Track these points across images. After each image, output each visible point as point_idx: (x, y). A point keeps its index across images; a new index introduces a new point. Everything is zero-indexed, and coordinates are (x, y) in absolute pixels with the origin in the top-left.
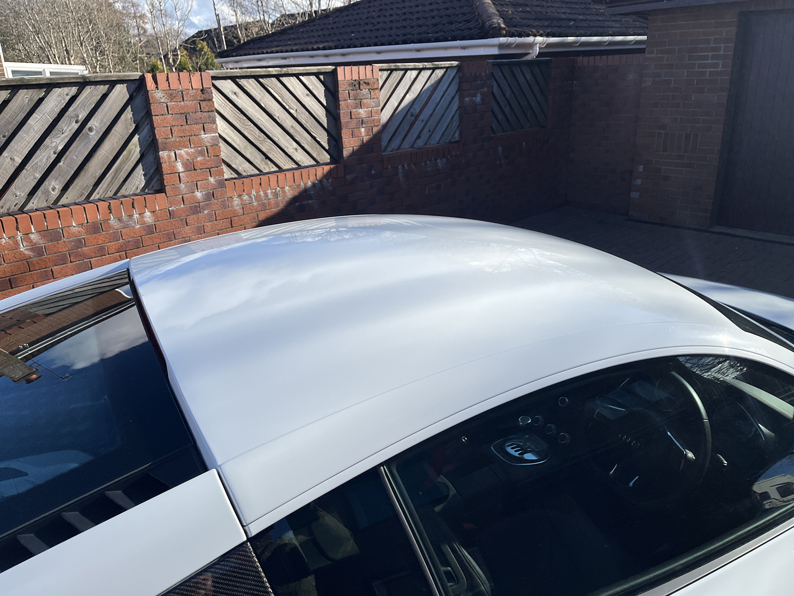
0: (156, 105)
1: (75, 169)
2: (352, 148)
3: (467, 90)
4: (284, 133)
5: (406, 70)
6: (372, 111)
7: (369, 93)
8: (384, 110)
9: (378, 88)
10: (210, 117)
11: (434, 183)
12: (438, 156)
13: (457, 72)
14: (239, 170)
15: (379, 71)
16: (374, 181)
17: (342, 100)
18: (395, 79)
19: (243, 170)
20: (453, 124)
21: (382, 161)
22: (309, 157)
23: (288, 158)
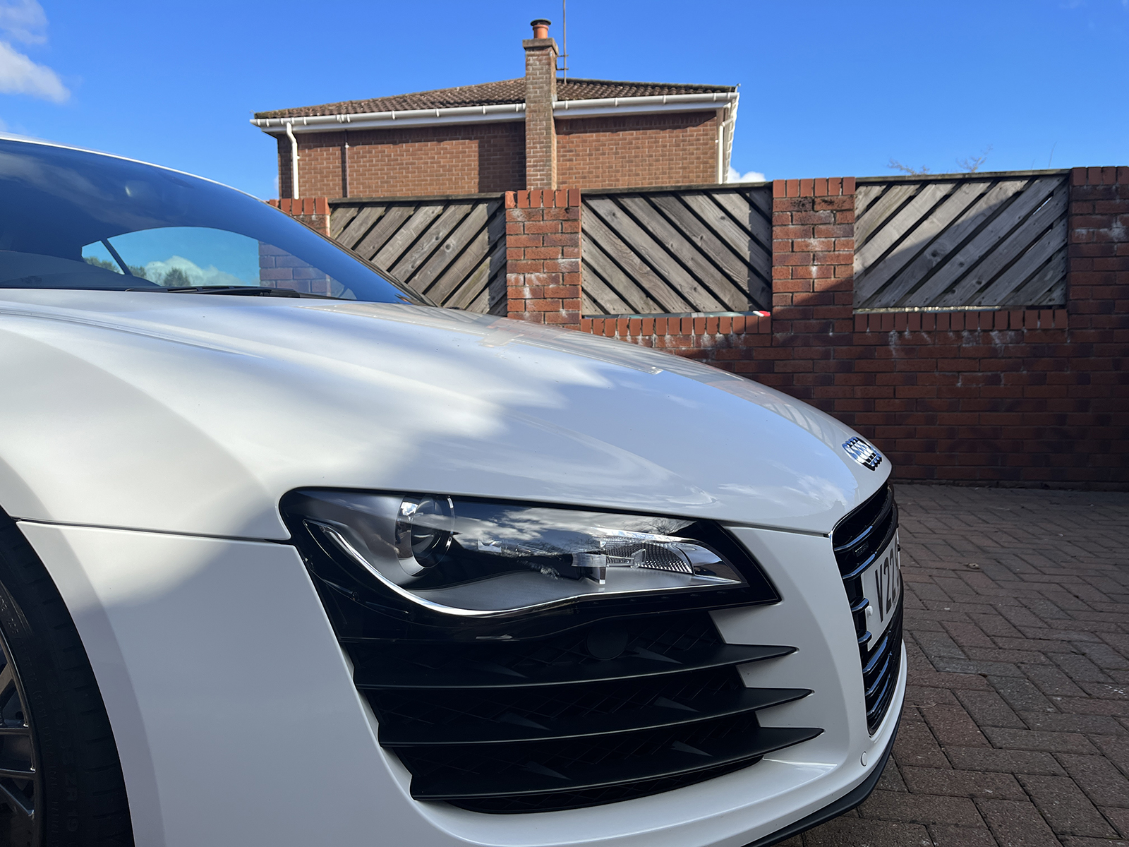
0: (511, 223)
2: (791, 295)
3: (1081, 215)
4: (679, 266)
5: (923, 183)
6: (836, 242)
7: (832, 215)
8: (869, 243)
9: (851, 210)
10: (571, 240)
11: (979, 371)
12: (993, 326)
13: (1062, 185)
14: (605, 307)
15: (859, 184)
16: (832, 348)
17: (778, 225)
18: (896, 198)
19: (612, 307)
20: (1045, 276)
21: (851, 319)
22: (716, 302)
23: (681, 300)
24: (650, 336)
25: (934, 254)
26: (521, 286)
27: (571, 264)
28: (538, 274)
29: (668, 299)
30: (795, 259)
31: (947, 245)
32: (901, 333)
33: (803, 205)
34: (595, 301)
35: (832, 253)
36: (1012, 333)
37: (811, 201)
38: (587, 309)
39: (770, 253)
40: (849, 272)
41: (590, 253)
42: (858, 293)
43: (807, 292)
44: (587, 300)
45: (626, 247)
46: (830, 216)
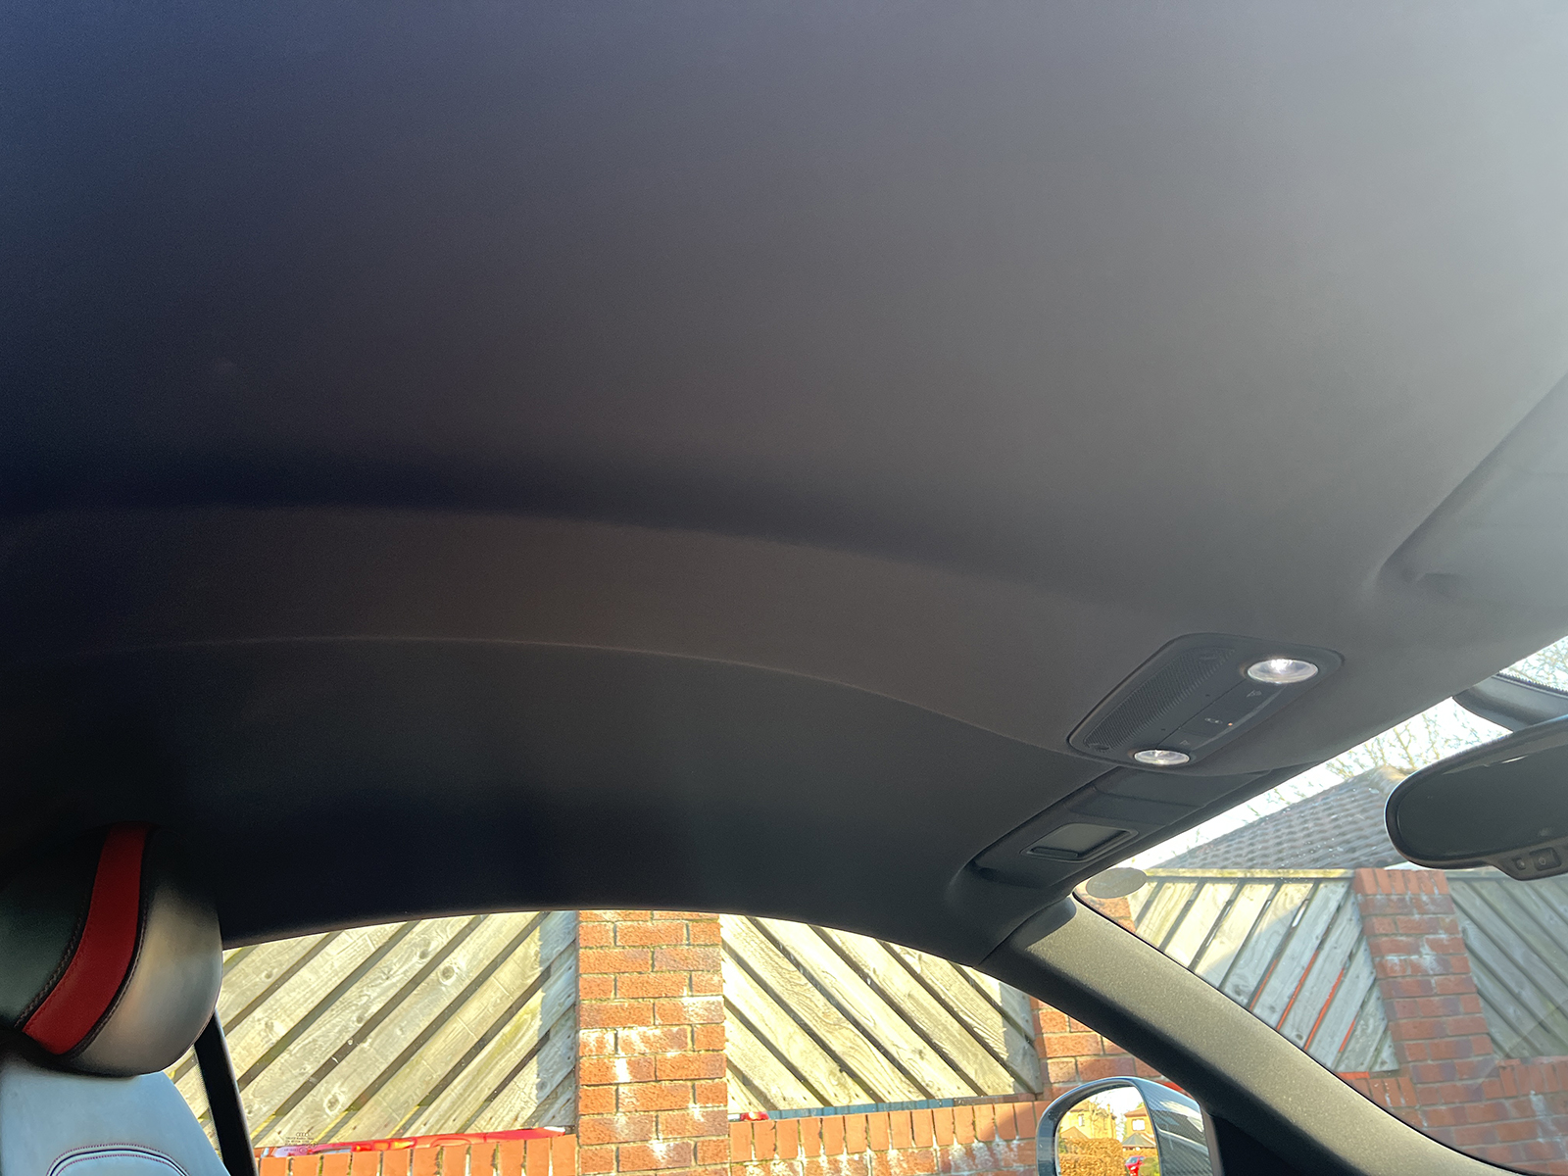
0: (590, 925)
1: (392, 1059)
2: (1073, 1060)
4: (889, 1009)
5: (1199, 881)
9: (1128, 918)
10: (706, 958)
14: (769, 1097)
18: (1172, 903)
19: (780, 1095)
20: (1367, 1026)
22: (958, 1078)
23: (901, 1074)
24: (861, 1154)
25: (1237, 992)
26: (610, 1056)
27: (707, 1008)
28: (644, 1029)
29: (875, 1073)
31: (1249, 977)
43: (1095, 1054)
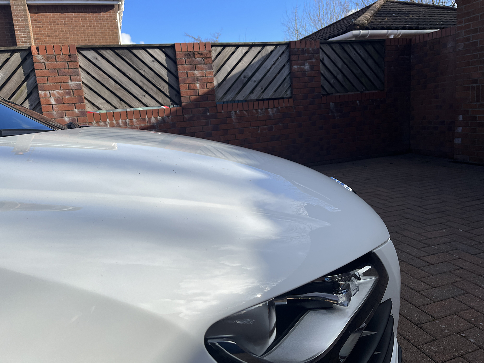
0: (37, 63)
2: (189, 97)
3: (295, 60)
4: (135, 85)
5: (237, 46)
6: (206, 72)
7: (203, 60)
8: (218, 73)
9: (210, 57)
10: (75, 72)
11: (265, 126)
12: (269, 107)
13: (287, 48)
14: (99, 107)
15: (212, 46)
16: (209, 120)
17: (180, 65)
18: (228, 52)
19: (102, 106)
20: (284, 85)
21: (215, 107)
22: (155, 101)
23: (138, 101)
24: (125, 120)
25: (245, 77)
26: (49, 98)
27: (77, 85)
28: (58, 91)
29: (131, 101)
30: (189, 80)
31: (249, 73)
32: (236, 112)
33: (190, 55)
34: (93, 104)
35: (204, 77)
36: (275, 109)
37: (193, 53)
38: (89, 108)
39: (177, 78)
40: (212, 86)
41: (86, 79)
42: (217, 95)
43: (196, 95)
44: (88, 104)
45: (106, 75)
46: (202, 60)
